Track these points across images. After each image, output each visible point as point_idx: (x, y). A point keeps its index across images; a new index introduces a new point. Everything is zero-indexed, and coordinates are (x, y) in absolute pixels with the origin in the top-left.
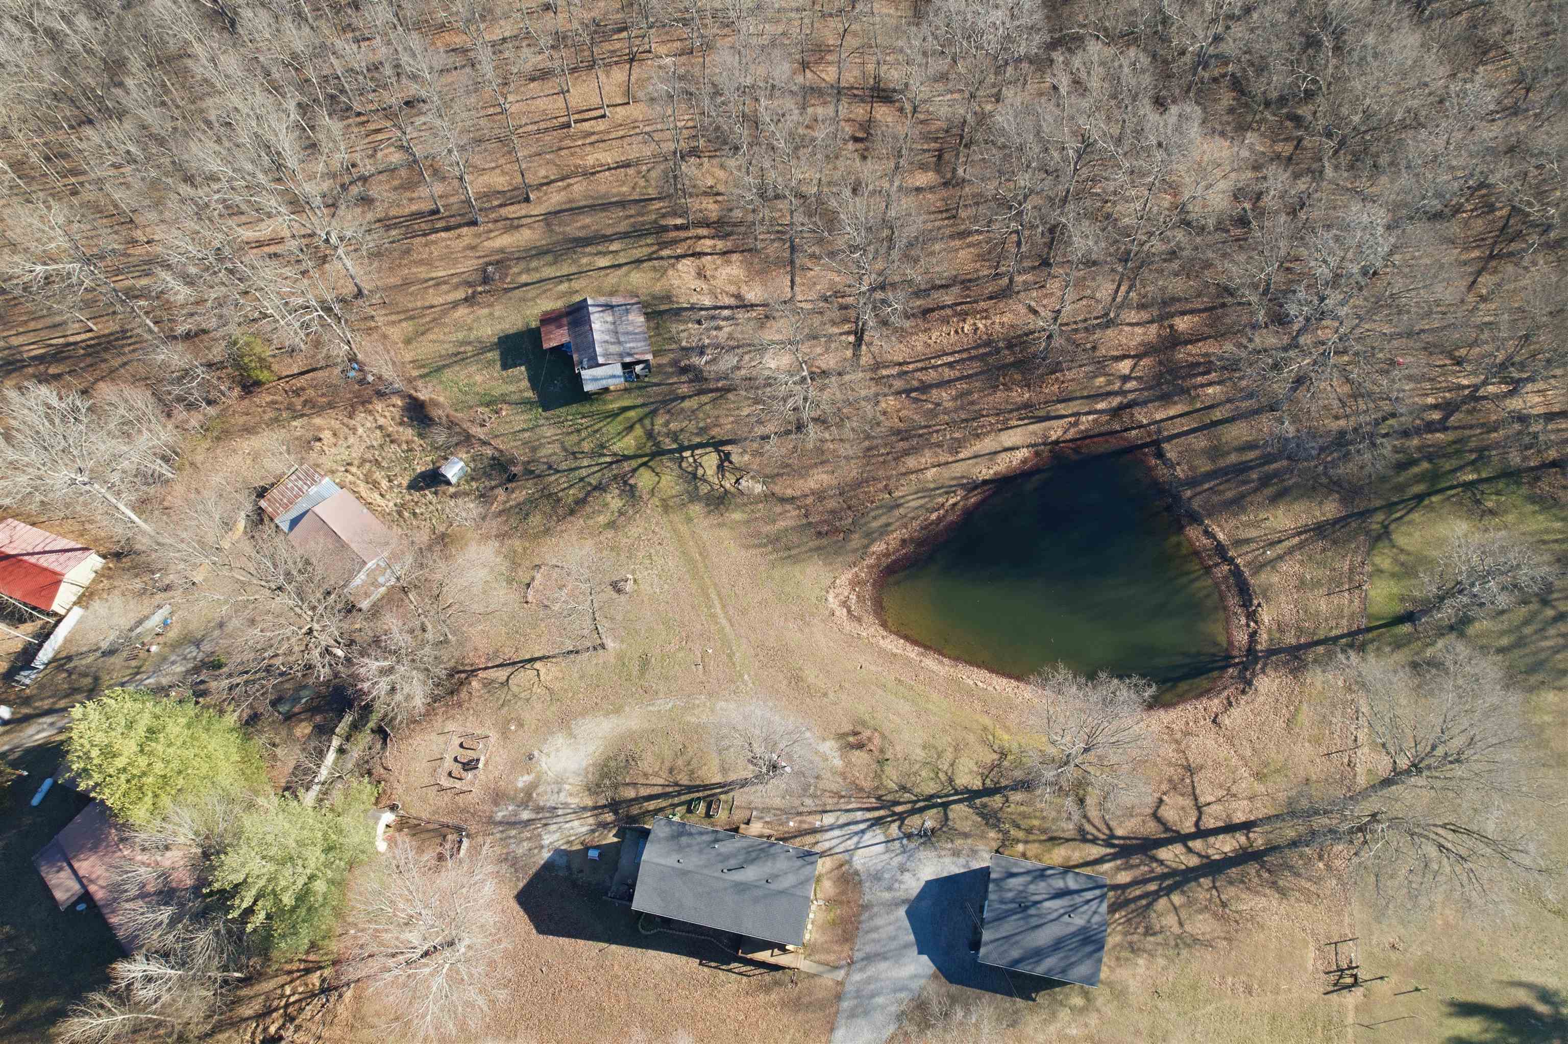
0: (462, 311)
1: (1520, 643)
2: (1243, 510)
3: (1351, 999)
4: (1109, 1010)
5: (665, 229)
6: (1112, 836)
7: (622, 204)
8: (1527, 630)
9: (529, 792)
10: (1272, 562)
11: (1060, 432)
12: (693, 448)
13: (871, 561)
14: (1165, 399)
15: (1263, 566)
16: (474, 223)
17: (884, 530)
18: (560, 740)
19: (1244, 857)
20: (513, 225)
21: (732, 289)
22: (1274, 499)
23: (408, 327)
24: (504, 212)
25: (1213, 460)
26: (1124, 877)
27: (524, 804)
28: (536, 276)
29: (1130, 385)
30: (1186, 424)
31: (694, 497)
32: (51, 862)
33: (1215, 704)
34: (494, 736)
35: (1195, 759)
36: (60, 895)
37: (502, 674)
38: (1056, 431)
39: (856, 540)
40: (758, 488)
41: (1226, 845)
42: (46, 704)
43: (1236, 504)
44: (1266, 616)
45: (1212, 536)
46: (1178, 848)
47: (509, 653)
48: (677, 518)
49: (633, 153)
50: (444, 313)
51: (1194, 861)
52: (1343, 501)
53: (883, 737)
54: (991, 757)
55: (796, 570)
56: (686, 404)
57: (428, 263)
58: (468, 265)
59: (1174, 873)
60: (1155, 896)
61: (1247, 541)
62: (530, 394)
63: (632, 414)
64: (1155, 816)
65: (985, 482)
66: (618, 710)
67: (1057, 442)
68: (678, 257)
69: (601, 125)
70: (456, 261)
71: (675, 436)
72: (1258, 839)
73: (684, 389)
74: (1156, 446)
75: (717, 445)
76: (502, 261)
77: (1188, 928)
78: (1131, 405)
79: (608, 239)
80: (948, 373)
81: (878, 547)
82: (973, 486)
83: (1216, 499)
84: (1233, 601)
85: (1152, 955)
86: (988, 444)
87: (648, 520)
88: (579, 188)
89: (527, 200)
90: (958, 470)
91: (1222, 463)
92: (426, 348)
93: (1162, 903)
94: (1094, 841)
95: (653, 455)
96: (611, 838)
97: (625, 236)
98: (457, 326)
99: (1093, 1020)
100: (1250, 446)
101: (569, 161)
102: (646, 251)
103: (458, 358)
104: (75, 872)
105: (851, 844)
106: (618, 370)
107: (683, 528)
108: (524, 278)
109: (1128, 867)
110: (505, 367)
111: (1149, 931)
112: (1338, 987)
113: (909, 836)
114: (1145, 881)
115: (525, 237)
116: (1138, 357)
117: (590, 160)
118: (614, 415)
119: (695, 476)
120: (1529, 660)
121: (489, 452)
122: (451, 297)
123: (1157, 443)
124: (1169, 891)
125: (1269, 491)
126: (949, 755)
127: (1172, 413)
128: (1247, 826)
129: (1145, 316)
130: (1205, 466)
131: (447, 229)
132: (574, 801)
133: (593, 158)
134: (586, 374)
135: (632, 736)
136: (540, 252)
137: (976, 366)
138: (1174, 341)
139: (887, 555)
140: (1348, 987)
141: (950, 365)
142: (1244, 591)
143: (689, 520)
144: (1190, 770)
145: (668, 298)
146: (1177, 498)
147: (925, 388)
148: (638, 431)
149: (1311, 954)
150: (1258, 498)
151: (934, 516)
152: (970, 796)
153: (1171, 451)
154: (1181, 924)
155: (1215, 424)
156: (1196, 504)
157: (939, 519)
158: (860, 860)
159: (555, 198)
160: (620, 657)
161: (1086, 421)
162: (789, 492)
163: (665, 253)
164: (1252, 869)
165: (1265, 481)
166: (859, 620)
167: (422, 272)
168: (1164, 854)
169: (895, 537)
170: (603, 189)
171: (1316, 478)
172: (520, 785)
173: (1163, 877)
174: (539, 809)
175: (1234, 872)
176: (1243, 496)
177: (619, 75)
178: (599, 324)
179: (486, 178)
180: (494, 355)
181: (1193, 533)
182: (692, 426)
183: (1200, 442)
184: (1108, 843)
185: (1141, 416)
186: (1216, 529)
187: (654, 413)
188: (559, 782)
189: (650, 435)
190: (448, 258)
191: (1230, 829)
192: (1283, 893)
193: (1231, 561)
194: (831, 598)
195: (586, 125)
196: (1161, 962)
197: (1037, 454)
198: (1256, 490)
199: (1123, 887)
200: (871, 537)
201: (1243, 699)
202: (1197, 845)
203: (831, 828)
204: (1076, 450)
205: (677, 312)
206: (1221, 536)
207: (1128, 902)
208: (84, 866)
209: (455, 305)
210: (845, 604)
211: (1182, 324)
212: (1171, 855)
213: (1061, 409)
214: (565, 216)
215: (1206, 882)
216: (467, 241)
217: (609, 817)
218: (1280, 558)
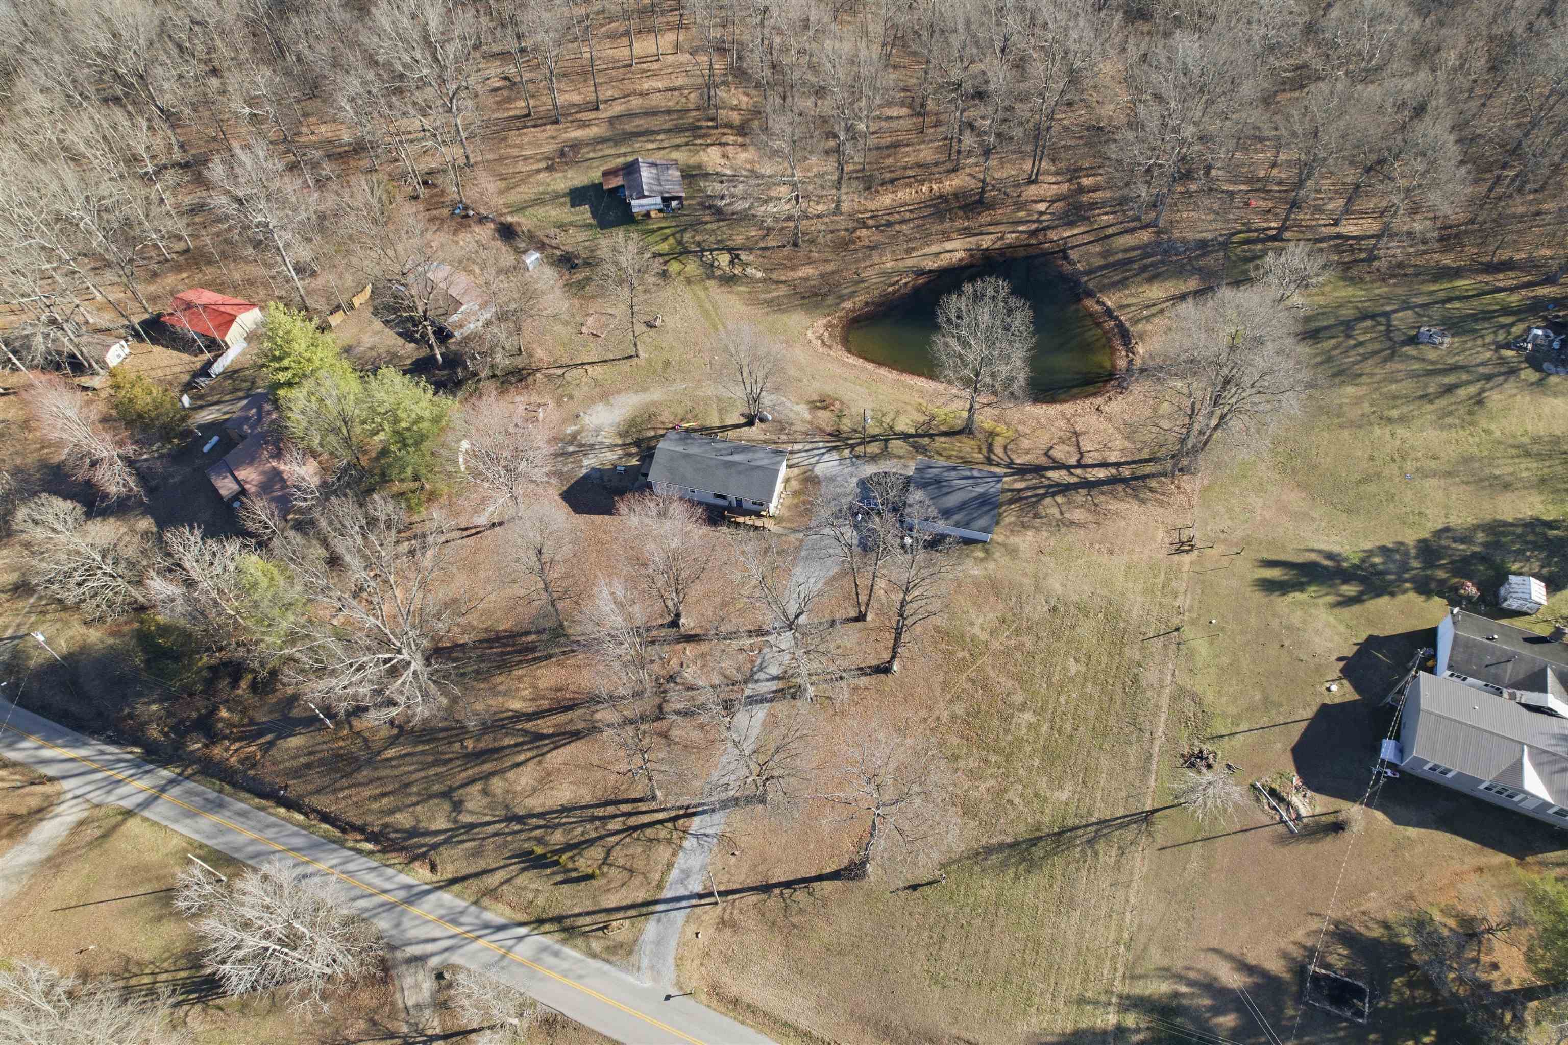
0: (542, 176)
1: (1329, 359)
2: (1127, 287)
3: (1186, 559)
4: (1004, 561)
5: (701, 127)
6: (1012, 462)
7: (669, 112)
8: (1334, 353)
9: (574, 436)
10: (1147, 318)
11: (989, 243)
12: (711, 250)
13: (842, 314)
14: (1071, 224)
15: (1139, 320)
16: (556, 122)
17: (852, 295)
18: (600, 407)
19: (1113, 481)
20: (584, 124)
21: (748, 166)
22: (1150, 280)
23: (502, 185)
24: (579, 116)
25: (1104, 258)
26: (1019, 485)
27: (571, 443)
28: (600, 154)
29: (1044, 217)
30: (1087, 238)
31: (710, 277)
32: (219, 474)
33: (1099, 401)
34: (551, 405)
35: (1078, 428)
36: (224, 492)
37: (560, 372)
38: (986, 242)
39: (830, 300)
40: (759, 275)
41: (1101, 473)
42: (215, 398)
43: (1122, 283)
44: (1141, 349)
45: (1104, 304)
46: (1064, 473)
47: (566, 360)
48: (697, 288)
49: (680, 82)
50: (530, 176)
51: (1074, 480)
52: (1202, 279)
53: (842, 403)
54: (922, 419)
55: (784, 317)
56: (709, 226)
57: (521, 147)
58: (549, 148)
59: (1058, 485)
60: (1044, 496)
61: (1129, 306)
62: (592, 221)
63: (667, 231)
64: (1046, 454)
65: (931, 271)
66: (645, 390)
67: (987, 249)
68: (708, 145)
69: (655, 66)
70: (541, 145)
71: (699, 244)
72: (1126, 472)
73: (708, 218)
74: (1063, 253)
75: (730, 250)
76: (575, 146)
77: (1067, 515)
78: (1045, 229)
79: (658, 133)
80: (908, 216)
81: (848, 305)
82: (920, 273)
83: (1106, 281)
84: (1117, 343)
85: (1038, 529)
86: (934, 248)
87: (675, 288)
88: (636, 103)
89: (597, 109)
90: (910, 262)
91: (1111, 259)
92: (513, 197)
93: (1048, 501)
94: (998, 465)
95: (681, 254)
96: (634, 462)
97: (669, 131)
98: (539, 184)
99: (991, 566)
100: (1133, 249)
101: (628, 86)
102: (684, 140)
103: (539, 201)
104: (235, 478)
105: (813, 460)
106: (659, 200)
107: (702, 294)
108: (591, 155)
109: (1022, 480)
110: (573, 206)
111: (1036, 516)
112: (1179, 551)
113: (858, 457)
114: (1035, 488)
115: (593, 131)
116: (1053, 202)
117: (646, 86)
118: (653, 231)
119: (712, 265)
120: (1335, 370)
121: (558, 253)
122: (535, 167)
123: (1064, 251)
124: (1053, 495)
125: (1145, 275)
126: (891, 415)
127: (1076, 232)
128: (1118, 465)
129: (1059, 179)
130: (1099, 262)
131: (535, 126)
132: (608, 441)
133: (646, 85)
134: (634, 203)
135: (654, 403)
136: (603, 140)
137: (930, 211)
138: (1081, 190)
139: (854, 311)
140: (1187, 551)
141: (911, 211)
142: (1126, 337)
143: (706, 289)
144: (1077, 434)
145: (699, 167)
146: (1077, 283)
147: (889, 224)
148: (671, 240)
149: (1160, 534)
150: (1139, 279)
151: (890, 289)
152: (905, 436)
153: (1073, 255)
154: (1062, 513)
155: (1107, 237)
156: (1091, 285)
157: (895, 292)
158: (819, 470)
159: (618, 108)
160: (649, 361)
161: (1010, 238)
162: (783, 278)
163: (699, 141)
164: (1120, 487)
165: (1144, 269)
166: (830, 347)
167: (515, 152)
168: (1050, 474)
169: (861, 299)
170: (654, 103)
171: (1183, 266)
172: (569, 431)
173: (1050, 486)
174: (581, 445)
175: (1105, 488)
176: (1127, 279)
177: (671, 37)
178: (646, 174)
179: (567, 96)
180: (567, 199)
181: (1090, 304)
182: (712, 239)
183: (1097, 248)
184: (1008, 466)
185: (1053, 235)
186: (1105, 299)
187: (683, 231)
188: (598, 431)
189: (680, 243)
190: (536, 143)
191: (1104, 465)
192: (1143, 501)
193: (1116, 318)
194: (809, 333)
195: (645, 66)
196: (1045, 534)
197: (972, 256)
198: (1135, 275)
199: (1019, 491)
200: (842, 298)
201: (1120, 397)
202: (1079, 471)
203: (800, 451)
204: (1001, 255)
205: (707, 175)
206: (1109, 304)
207: (1021, 499)
208: (242, 474)
209: (538, 171)
210: (820, 337)
211: (1086, 182)
212: (1054, 475)
213: (991, 229)
214: (624, 119)
215: (1083, 492)
216: (549, 133)
217: (634, 450)
218: (1153, 315)
